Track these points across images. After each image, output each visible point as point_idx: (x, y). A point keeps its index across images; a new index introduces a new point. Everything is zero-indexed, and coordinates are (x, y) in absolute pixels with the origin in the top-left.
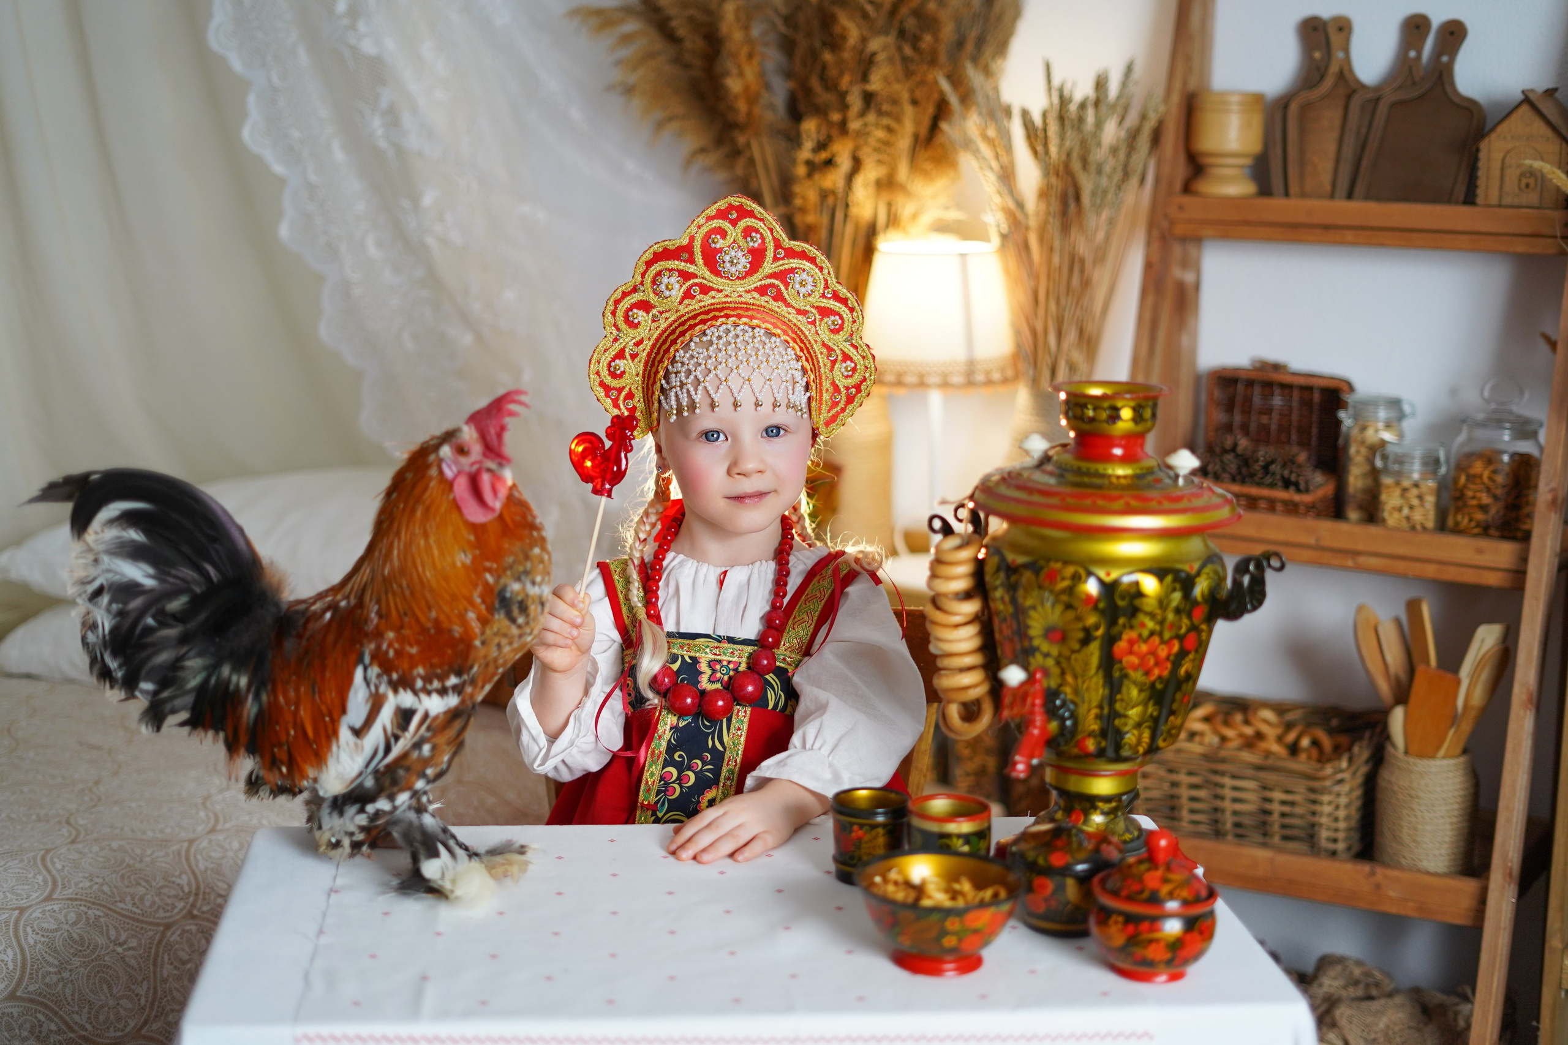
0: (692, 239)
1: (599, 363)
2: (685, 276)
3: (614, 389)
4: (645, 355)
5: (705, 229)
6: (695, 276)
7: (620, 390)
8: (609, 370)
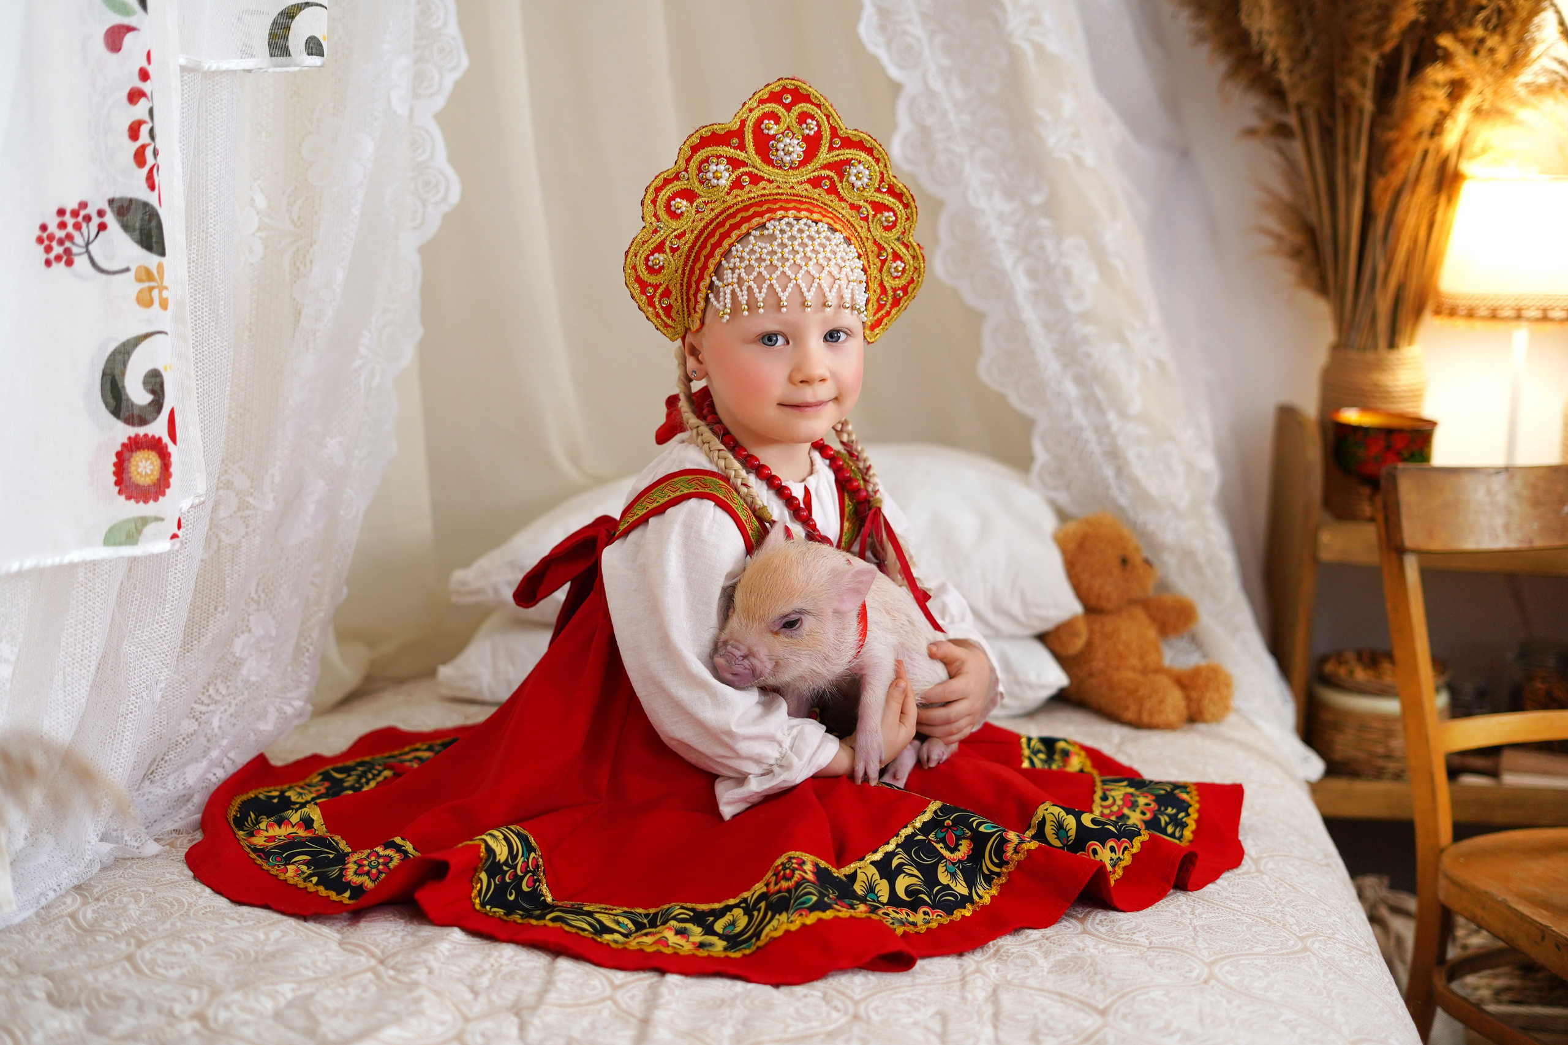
0: (743, 123)
1: (636, 256)
2: (734, 163)
3: (650, 285)
4: (687, 247)
5: (757, 114)
6: (745, 164)
7: (656, 287)
8: (646, 264)
